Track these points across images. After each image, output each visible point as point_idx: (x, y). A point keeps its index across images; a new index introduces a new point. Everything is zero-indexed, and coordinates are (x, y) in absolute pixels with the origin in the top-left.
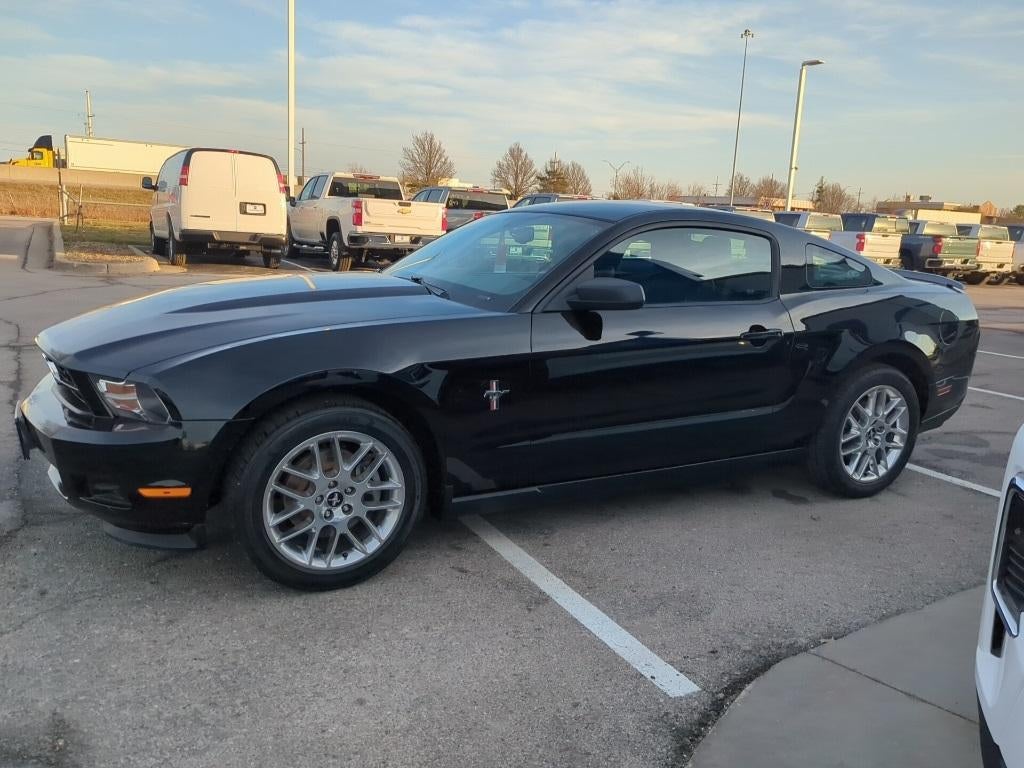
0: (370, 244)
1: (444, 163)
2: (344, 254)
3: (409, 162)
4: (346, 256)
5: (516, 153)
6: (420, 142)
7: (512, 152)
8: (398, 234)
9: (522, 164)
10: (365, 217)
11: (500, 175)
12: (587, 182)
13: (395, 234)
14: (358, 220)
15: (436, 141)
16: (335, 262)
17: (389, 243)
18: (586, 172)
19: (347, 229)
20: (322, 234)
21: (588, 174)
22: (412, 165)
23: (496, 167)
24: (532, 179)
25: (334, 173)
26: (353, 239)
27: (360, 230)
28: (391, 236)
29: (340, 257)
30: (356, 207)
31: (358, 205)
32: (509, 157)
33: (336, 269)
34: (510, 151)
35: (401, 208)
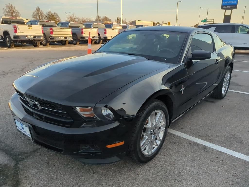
0: (21, 39)
1: (17, 12)
2: (12, 42)
3: (5, 12)
4: (13, 43)
5: (38, 10)
6: (8, 7)
7: (37, 9)
8: (29, 35)
9: (40, 13)
10: (18, 31)
11: (34, 16)
12: (59, 18)
13: (28, 35)
14: (16, 31)
15: (13, 6)
16: (9, 45)
17: (27, 38)
18: (58, 15)
19: (12, 35)
20: (2, 36)
21: (59, 15)
22: (7, 13)
23: (33, 14)
24: (44, 17)
25: (2, 17)
26: (15, 37)
27: (17, 34)
28: (27, 36)
29: (11, 43)
30: (14, 27)
31: (15, 27)
32: (36, 11)
33: (9, 47)
34: (36, 9)
35: (29, 27)
